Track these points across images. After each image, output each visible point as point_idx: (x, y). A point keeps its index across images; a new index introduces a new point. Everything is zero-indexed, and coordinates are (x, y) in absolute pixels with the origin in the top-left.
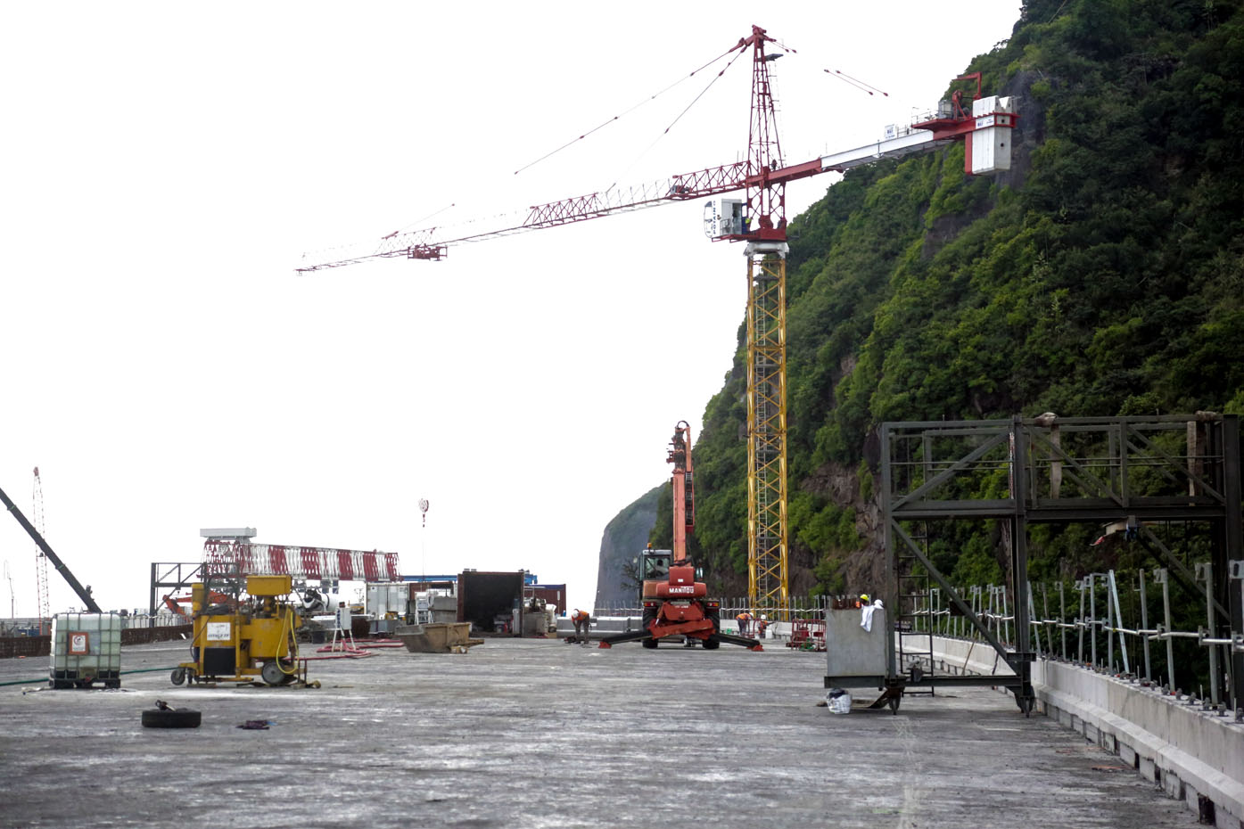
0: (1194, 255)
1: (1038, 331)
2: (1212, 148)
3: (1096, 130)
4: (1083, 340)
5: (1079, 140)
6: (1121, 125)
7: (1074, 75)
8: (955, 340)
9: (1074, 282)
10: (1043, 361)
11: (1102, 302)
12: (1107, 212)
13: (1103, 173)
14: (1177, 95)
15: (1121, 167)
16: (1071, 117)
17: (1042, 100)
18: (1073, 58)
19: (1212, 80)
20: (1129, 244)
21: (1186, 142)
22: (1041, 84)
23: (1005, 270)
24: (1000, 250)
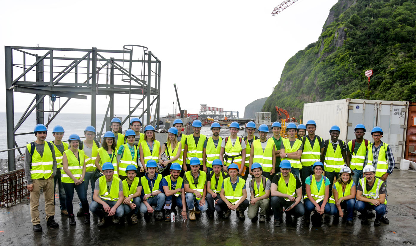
0: (380, 58)
1: (351, 70)
2: (378, 41)
3: (357, 37)
4: (360, 72)
5: (354, 38)
6: (362, 36)
7: (351, 28)
8: (334, 72)
9: (357, 61)
10: (352, 76)
11: (363, 65)
12: (361, 50)
13: (360, 44)
14: (372, 31)
15: (363, 42)
16: (352, 34)
17: (346, 32)
18: (351, 25)
19: (379, 29)
20: (367, 55)
21: (373, 39)
22: (346, 29)
23: (342, 60)
24: (341, 56)
